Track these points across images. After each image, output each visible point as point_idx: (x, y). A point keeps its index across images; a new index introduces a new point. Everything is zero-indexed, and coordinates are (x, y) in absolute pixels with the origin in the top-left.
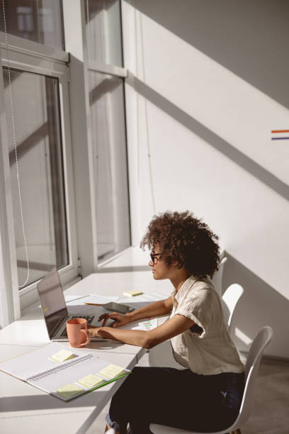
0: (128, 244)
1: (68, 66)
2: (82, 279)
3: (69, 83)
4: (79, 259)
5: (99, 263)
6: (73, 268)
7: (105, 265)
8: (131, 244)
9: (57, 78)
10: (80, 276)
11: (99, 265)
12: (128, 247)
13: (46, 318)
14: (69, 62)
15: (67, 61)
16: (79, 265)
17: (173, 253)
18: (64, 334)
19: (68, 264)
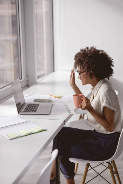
0: (53, 70)
2: (29, 87)
4: (27, 76)
5: (38, 79)
6: (24, 81)
7: (40, 81)
8: (54, 71)
11: (38, 81)
12: (52, 72)
13: (17, 105)
16: (27, 80)
17: (93, 71)
18: (25, 111)
19: (22, 79)
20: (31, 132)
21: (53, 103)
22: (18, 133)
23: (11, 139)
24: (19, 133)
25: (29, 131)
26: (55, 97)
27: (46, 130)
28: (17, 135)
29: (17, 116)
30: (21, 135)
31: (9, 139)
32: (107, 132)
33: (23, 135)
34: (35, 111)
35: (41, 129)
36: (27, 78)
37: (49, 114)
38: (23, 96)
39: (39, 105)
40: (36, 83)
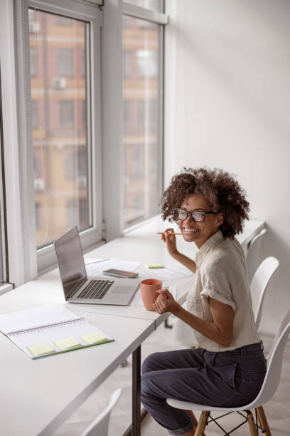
1: (101, 10)
2: (106, 243)
3: (101, 28)
4: (104, 222)
5: (125, 228)
6: (96, 231)
7: (128, 232)
9: (89, 23)
10: (104, 240)
11: (125, 231)
14: (103, 5)
15: (101, 3)
16: (104, 229)
18: (81, 296)
19: (92, 226)
20: (79, 345)
22: (53, 345)
23: (34, 359)
24: (55, 344)
25: (75, 343)
27: (113, 341)
28: (50, 350)
29: (64, 305)
30: (58, 351)
31: (32, 357)
33: (63, 349)
34: (101, 298)
35: (102, 337)
36: (104, 224)
37: (128, 305)
38: (84, 265)
39: (112, 283)
40: (121, 236)
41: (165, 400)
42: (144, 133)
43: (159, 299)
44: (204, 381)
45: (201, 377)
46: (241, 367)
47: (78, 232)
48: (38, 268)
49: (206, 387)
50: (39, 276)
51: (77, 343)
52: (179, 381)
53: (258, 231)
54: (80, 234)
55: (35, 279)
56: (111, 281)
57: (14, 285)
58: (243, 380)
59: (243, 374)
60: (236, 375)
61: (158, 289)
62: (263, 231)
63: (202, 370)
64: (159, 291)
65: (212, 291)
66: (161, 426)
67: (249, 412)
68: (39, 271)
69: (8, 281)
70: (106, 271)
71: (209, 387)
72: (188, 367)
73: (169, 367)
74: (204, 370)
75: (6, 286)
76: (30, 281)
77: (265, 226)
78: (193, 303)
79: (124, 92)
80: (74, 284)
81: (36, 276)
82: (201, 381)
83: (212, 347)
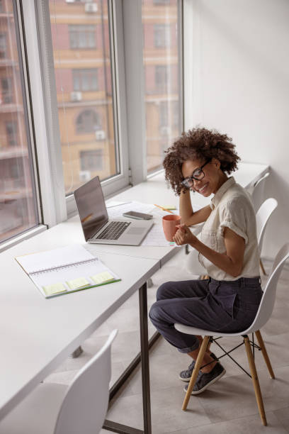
2: (132, 187)
4: (130, 169)
5: (148, 175)
6: (124, 177)
7: (151, 177)
10: (131, 185)
11: (148, 177)
16: (130, 175)
18: (101, 237)
19: (120, 173)
20: (89, 284)
21: (155, 222)
22: (65, 284)
23: (48, 298)
24: (68, 284)
25: (86, 283)
26: (164, 210)
27: (120, 280)
28: (62, 289)
29: (83, 246)
30: (70, 290)
31: (46, 296)
32: (225, 277)
33: (74, 288)
34: (116, 239)
35: (110, 278)
36: (130, 171)
37: (139, 245)
38: (106, 208)
39: (129, 224)
40: (145, 181)
41: (173, 324)
42: (166, 93)
43: (178, 233)
44: (206, 309)
45: (203, 306)
46: (240, 298)
47: (100, 182)
48: (68, 211)
49: (208, 314)
50: (68, 218)
51: (87, 283)
52: (185, 309)
53: (263, 174)
54: (101, 183)
55: (65, 221)
56: (128, 222)
57: (48, 226)
58: (240, 309)
59: (240, 303)
60: (235, 304)
61: (177, 224)
62: (267, 175)
63: (205, 300)
64: (178, 226)
65: (231, 222)
66: (170, 345)
67: (245, 336)
68: (68, 214)
69: (43, 223)
70: (127, 214)
71: (210, 315)
72: (194, 297)
73: (180, 296)
74: (206, 300)
75: (42, 227)
76: (60, 223)
77: (270, 169)
78: (209, 235)
79: (144, 59)
80: (96, 226)
81: (66, 218)
82: (203, 309)
83: (219, 276)
